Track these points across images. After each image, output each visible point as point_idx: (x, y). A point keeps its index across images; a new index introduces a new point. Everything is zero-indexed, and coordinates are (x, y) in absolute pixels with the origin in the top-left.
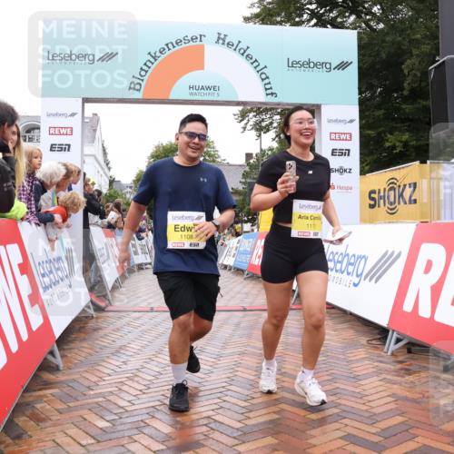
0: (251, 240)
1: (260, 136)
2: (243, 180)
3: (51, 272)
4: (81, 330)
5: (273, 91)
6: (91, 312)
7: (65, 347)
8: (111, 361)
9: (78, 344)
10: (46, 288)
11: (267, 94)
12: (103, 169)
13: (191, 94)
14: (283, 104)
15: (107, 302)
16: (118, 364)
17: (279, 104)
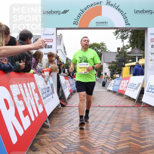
0: (119, 80)
1: (123, 41)
2: (116, 58)
3: (46, 92)
4: (57, 113)
5: (129, 23)
6: (60, 107)
7: (51, 119)
8: (67, 124)
9: (55, 118)
10: (44, 98)
11: (126, 24)
12: (64, 55)
13: (97, 25)
14: (133, 28)
15: (66, 103)
16: (70, 125)
17: (131, 28)
